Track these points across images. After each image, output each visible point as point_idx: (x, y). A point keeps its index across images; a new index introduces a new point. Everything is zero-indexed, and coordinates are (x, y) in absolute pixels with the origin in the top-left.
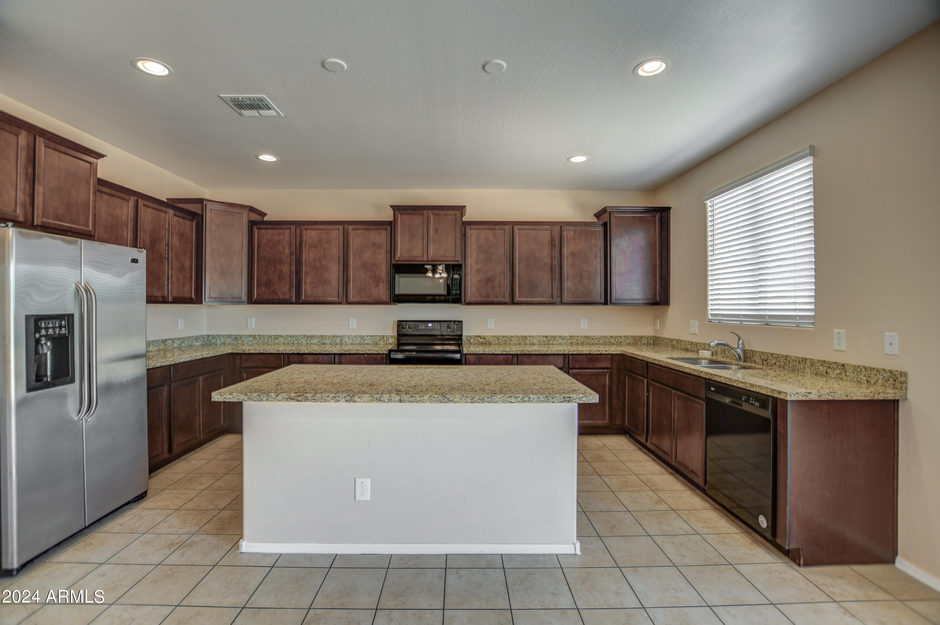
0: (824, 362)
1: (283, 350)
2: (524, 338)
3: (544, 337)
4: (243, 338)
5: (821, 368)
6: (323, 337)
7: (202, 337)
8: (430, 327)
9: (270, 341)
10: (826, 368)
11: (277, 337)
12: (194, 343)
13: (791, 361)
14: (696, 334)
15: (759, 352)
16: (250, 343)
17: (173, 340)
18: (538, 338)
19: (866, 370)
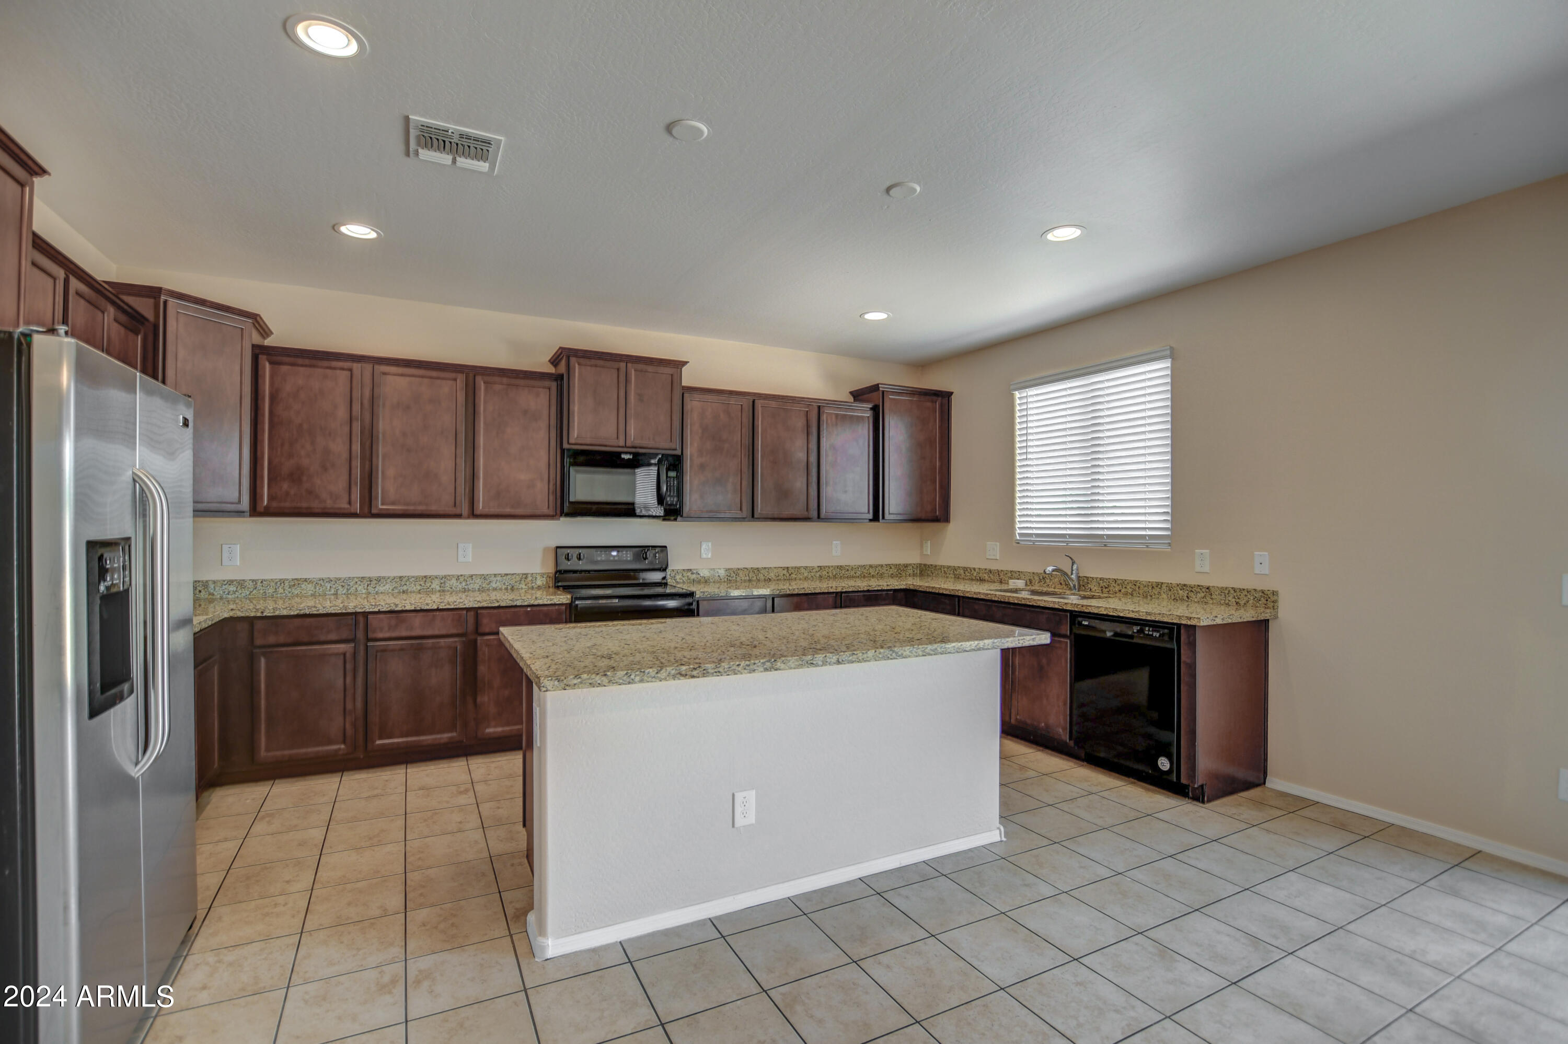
0: (1185, 585)
1: (355, 607)
2: (756, 571)
3: (784, 569)
4: (212, 586)
5: (1181, 592)
6: (404, 580)
8: (614, 556)
9: (281, 590)
10: (1187, 592)
11: (296, 582)
13: (1142, 586)
14: (997, 559)
15: (1096, 578)
16: (230, 596)
18: (775, 571)
19: (1235, 591)
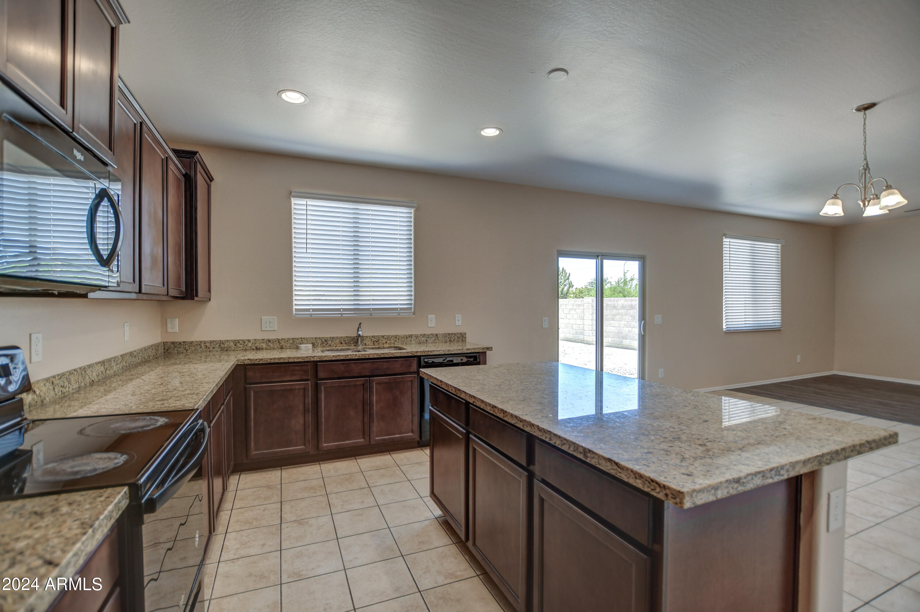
5: (422, 339)
10: (426, 338)
14: (275, 330)
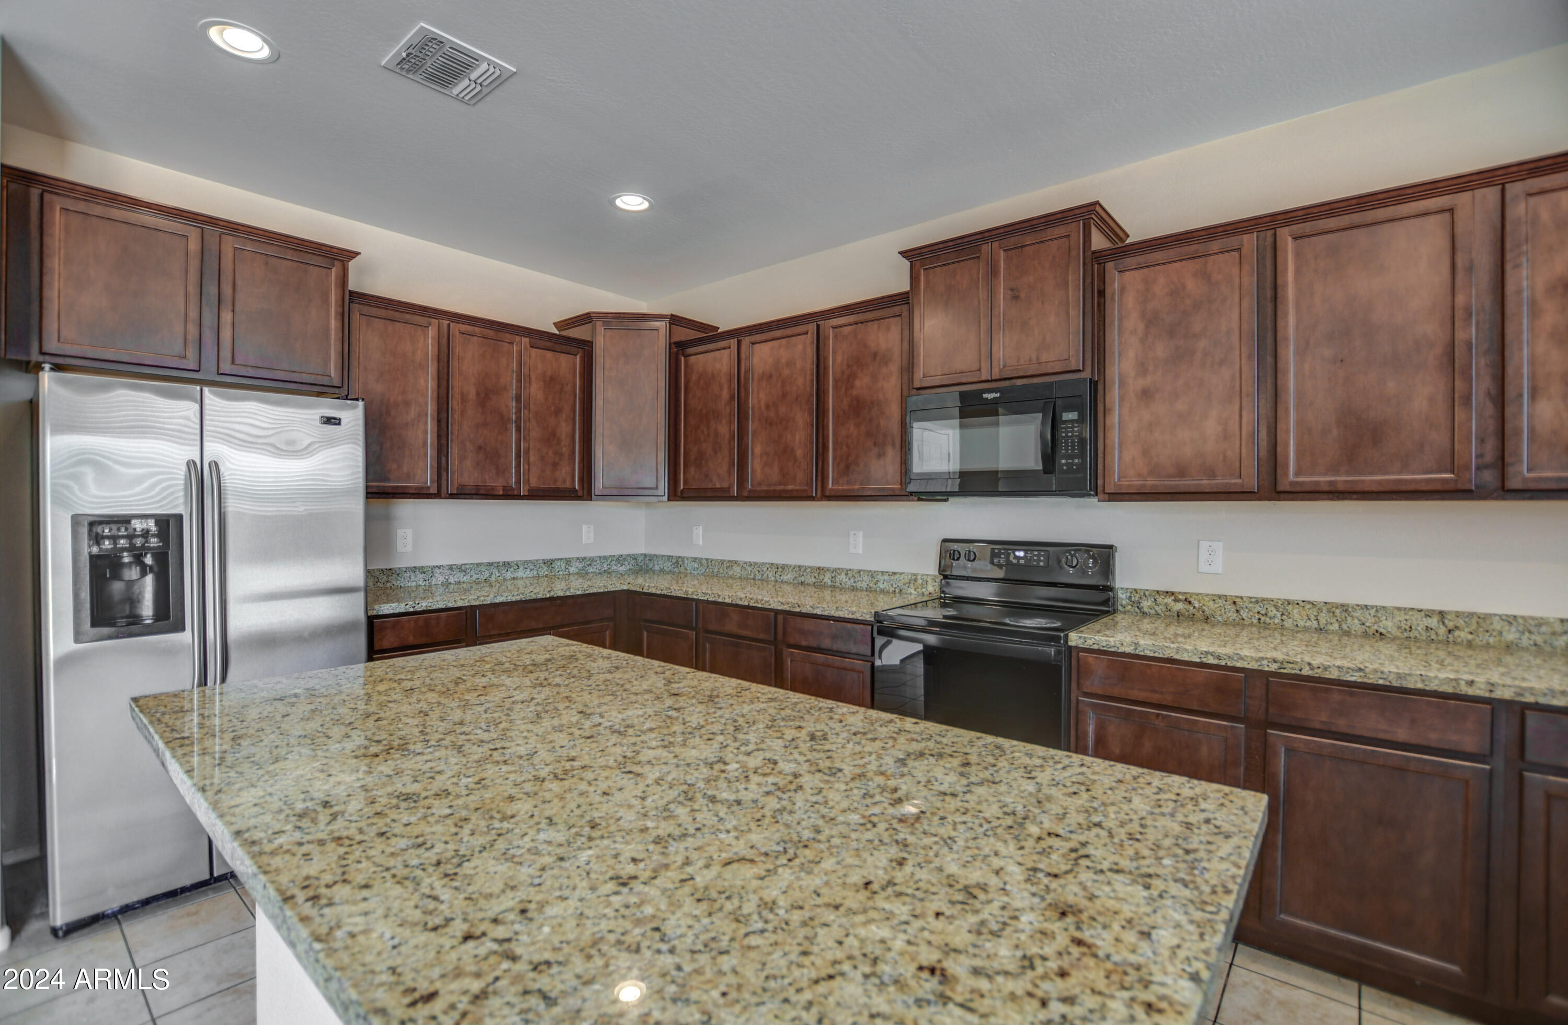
4: (686, 562)
7: (634, 557)
8: (1019, 558)
11: (731, 564)
12: (614, 567)
16: (694, 572)
17: (568, 561)
